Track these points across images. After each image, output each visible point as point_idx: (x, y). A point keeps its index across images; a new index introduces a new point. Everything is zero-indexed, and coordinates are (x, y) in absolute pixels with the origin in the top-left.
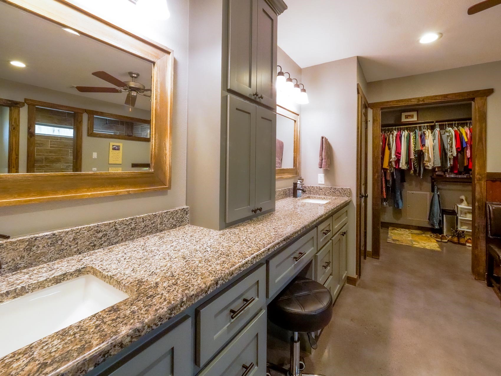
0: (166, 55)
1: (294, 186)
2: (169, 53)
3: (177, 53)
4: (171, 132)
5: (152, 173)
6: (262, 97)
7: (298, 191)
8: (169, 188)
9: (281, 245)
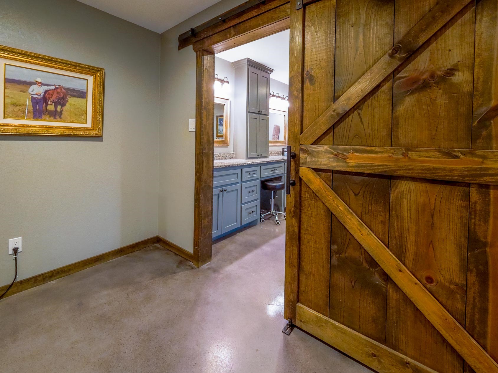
0: (228, 100)
1: (283, 150)
2: (229, 100)
3: (231, 99)
4: (229, 127)
5: (224, 140)
6: (262, 112)
7: (285, 152)
8: (229, 145)
9: (265, 162)
